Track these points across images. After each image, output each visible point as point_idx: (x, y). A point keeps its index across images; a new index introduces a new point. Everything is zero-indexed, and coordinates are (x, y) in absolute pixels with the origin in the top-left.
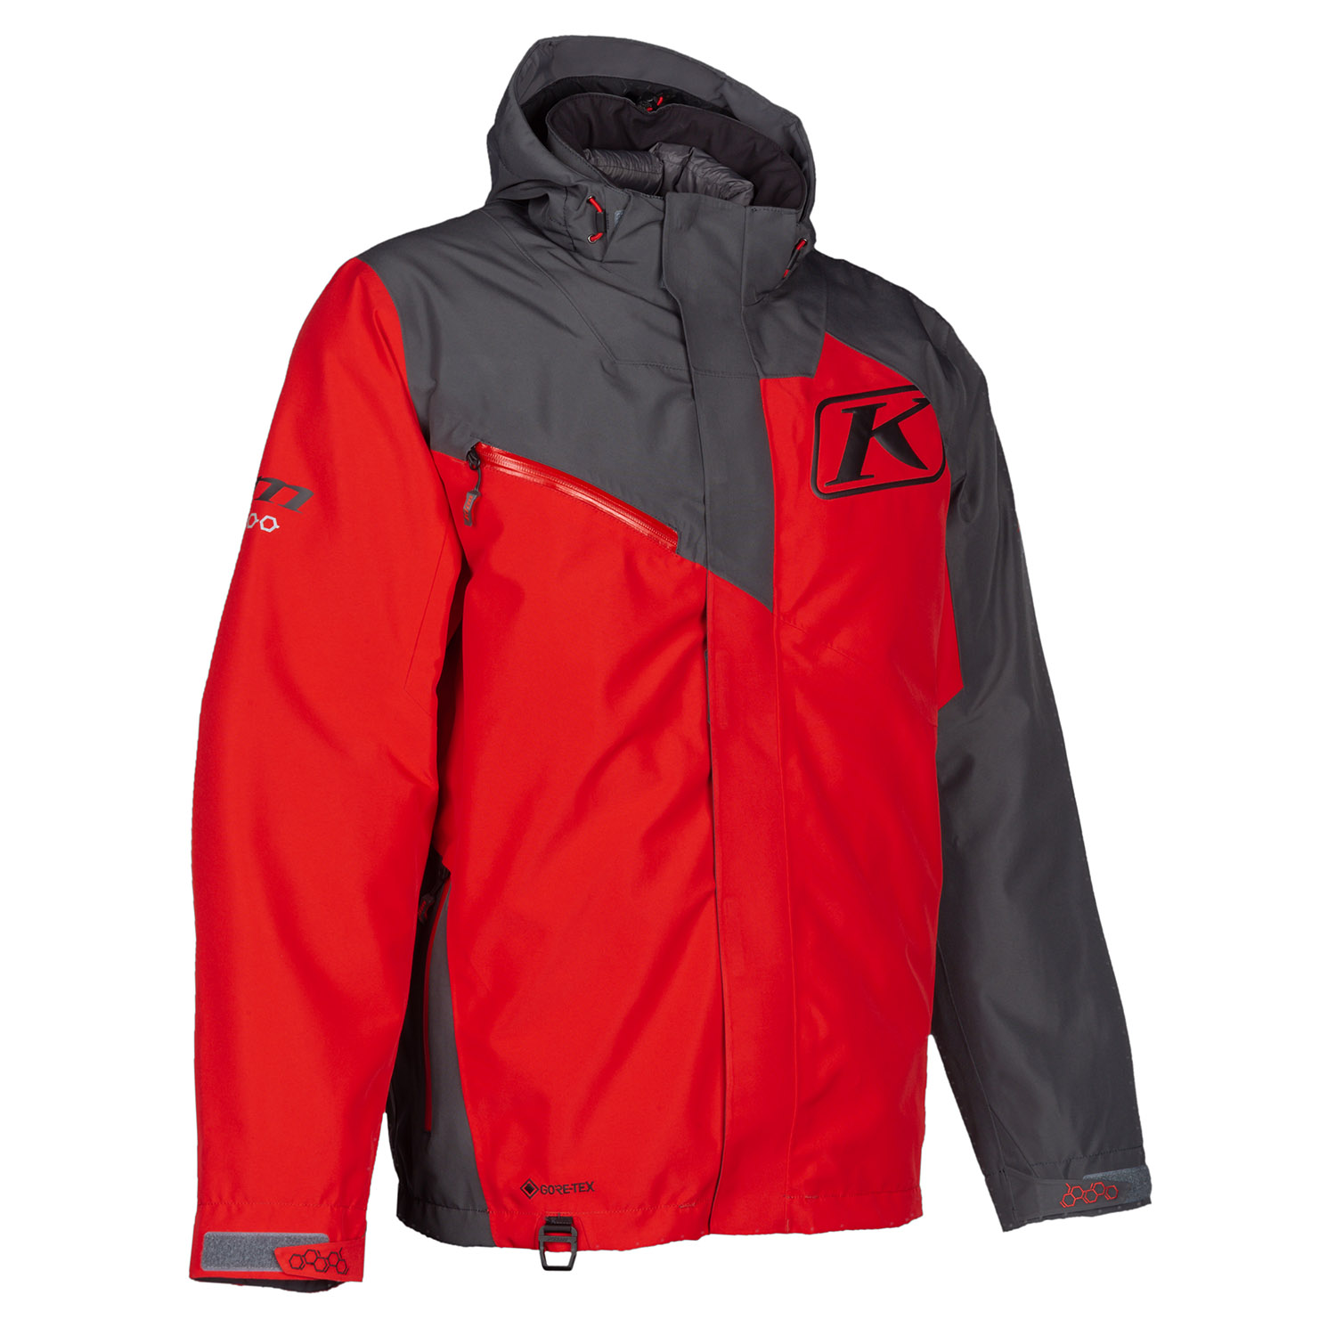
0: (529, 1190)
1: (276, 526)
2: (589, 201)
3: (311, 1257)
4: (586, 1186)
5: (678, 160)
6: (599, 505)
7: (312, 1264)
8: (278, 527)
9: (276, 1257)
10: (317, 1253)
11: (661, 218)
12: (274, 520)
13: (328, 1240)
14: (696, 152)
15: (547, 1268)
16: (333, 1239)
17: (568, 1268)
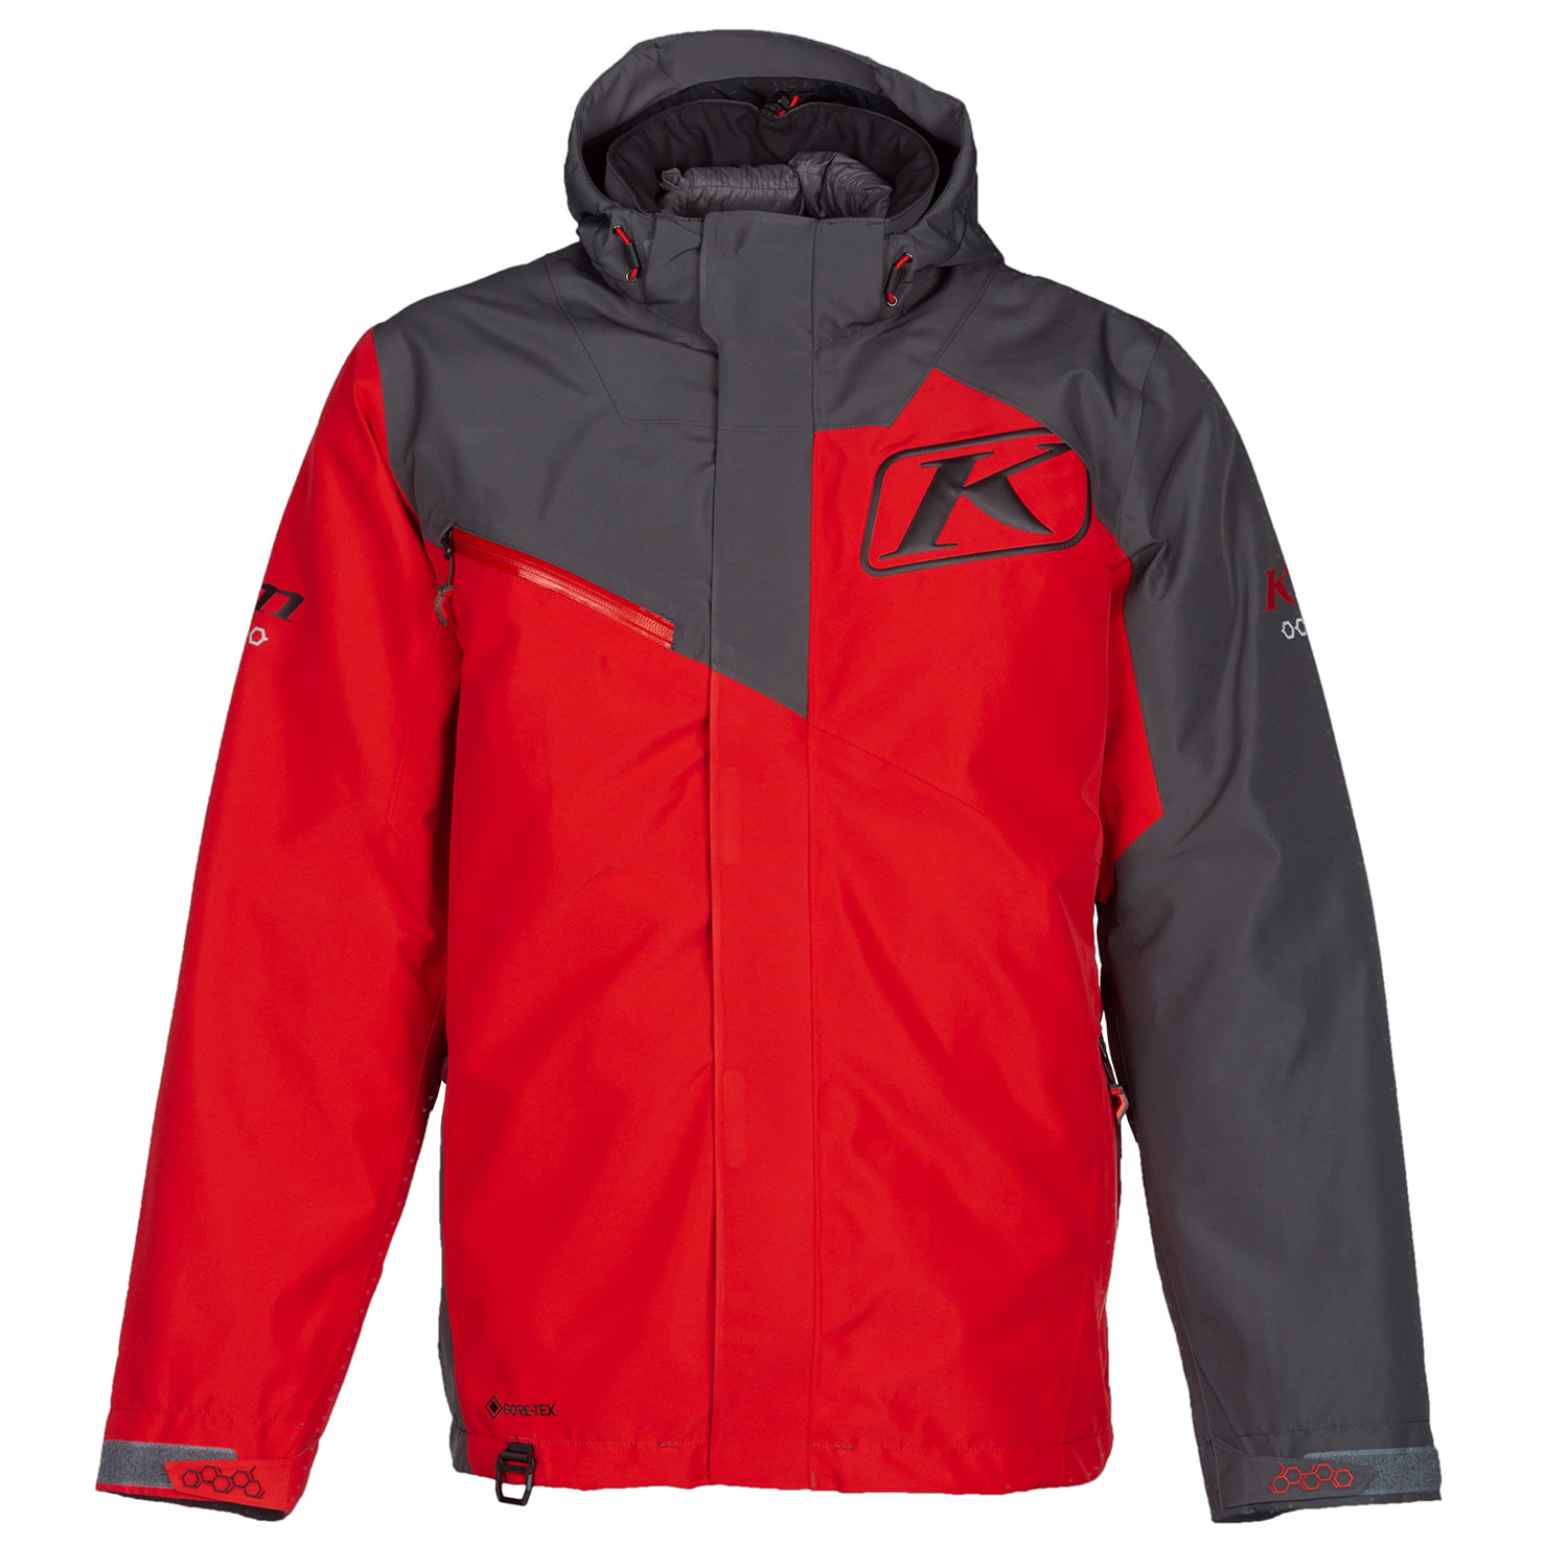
0: (494, 1408)
1: (264, 638)
2: (615, 231)
3: (209, 1475)
4: (547, 1409)
5: (817, 169)
6: (571, 593)
7: (211, 1482)
8: (266, 639)
9: (166, 1473)
10: (218, 1471)
11: (697, 245)
12: (263, 631)
13: (235, 1458)
14: (839, 158)
15: (502, 1499)
16: (242, 1457)
17: (522, 1502)
